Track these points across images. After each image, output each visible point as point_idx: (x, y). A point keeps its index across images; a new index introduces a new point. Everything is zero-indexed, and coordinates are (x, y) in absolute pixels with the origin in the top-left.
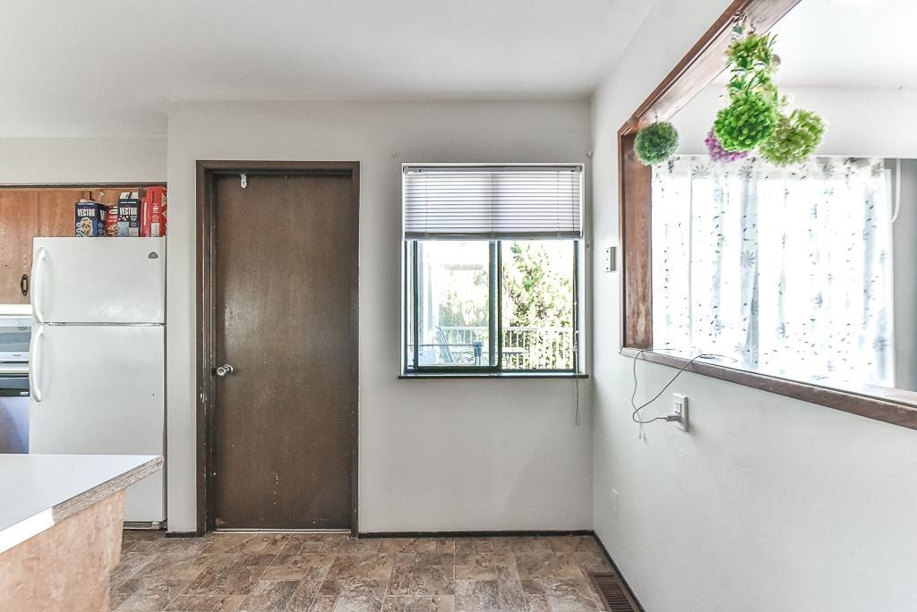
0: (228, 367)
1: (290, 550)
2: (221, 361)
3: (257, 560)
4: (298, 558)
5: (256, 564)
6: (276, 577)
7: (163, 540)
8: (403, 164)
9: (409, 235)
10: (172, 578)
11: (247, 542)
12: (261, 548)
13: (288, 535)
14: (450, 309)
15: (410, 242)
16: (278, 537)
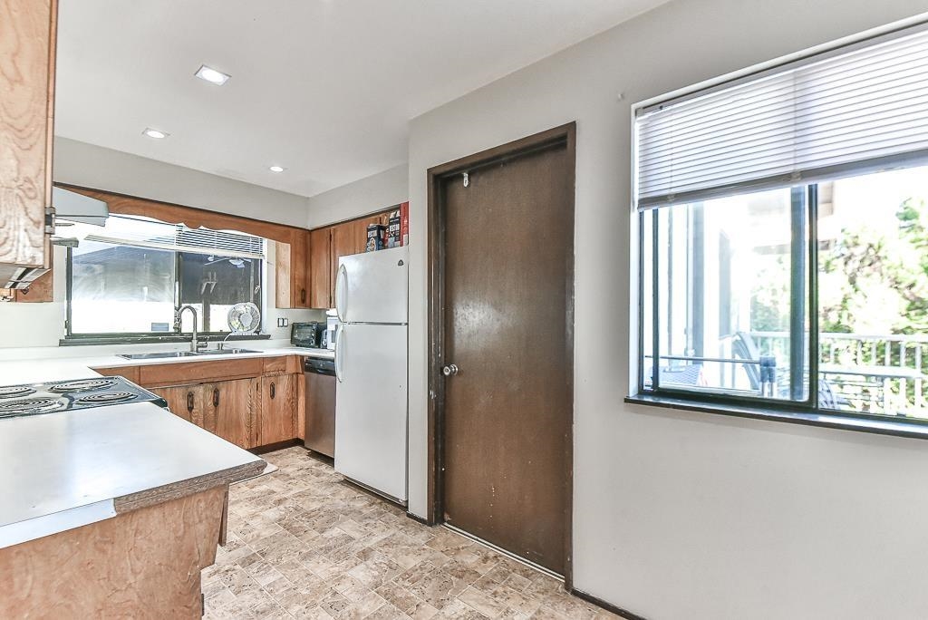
0: (455, 368)
1: (496, 575)
2: (449, 360)
3: (463, 573)
4: (500, 590)
5: (460, 577)
6: (472, 603)
7: (404, 518)
8: (634, 107)
9: (645, 202)
10: (394, 560)
11: (463, 548)
12: (471, 560)
13: (501, 556)
14: (776, 309)
15: (648, 214)
16: (491, 554)
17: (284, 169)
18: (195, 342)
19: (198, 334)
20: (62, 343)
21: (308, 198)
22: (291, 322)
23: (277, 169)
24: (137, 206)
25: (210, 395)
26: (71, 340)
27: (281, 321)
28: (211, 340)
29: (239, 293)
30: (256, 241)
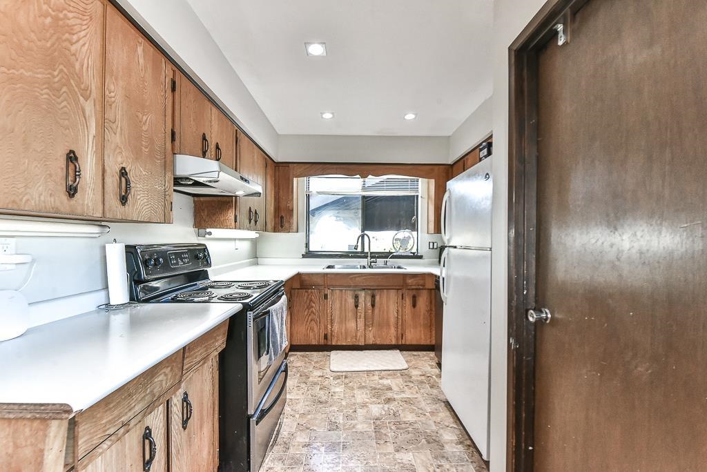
0: (546, 314)
17: (416, 115)
18: (369, 258)
19: (371, 253)
20: (304, 256)
21: (449, 136)
22: (439, 246)
23: (410, 116)
24: (333, 168)
25: (369, 299)
26: (309, 254)
27: (431, 244)
28: (378, 258)
29: (402, 223)
30: (412, 181)
